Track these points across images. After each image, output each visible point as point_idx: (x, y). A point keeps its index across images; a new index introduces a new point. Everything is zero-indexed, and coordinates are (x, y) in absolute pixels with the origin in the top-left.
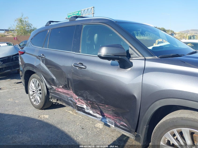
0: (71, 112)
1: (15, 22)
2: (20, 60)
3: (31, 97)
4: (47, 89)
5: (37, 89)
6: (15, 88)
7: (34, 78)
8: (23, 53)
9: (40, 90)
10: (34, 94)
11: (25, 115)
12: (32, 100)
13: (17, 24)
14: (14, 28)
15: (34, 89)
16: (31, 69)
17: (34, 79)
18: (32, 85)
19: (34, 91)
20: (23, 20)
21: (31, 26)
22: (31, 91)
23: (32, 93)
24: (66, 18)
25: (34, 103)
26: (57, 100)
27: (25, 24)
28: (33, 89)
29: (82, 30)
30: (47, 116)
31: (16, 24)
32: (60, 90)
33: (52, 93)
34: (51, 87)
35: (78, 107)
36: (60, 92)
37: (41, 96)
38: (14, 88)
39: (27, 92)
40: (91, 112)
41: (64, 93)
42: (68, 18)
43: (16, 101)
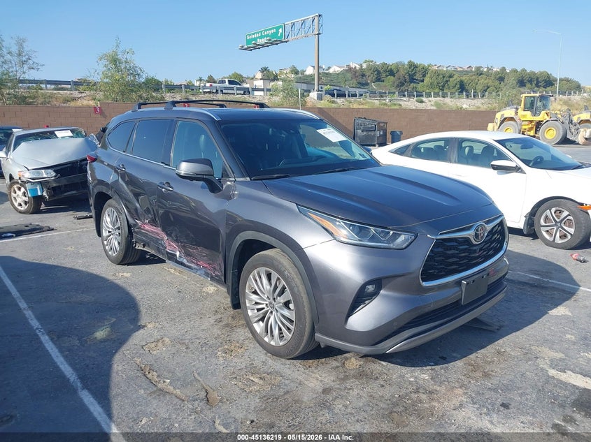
0: (172, 271)
1: (100, 62)
2: (89, 172)
3: (105, 242)
4: (129, 226)
5: (114, 225)
6: (83, 228)
7: (110, 206)
8: (94, 160)
9: (119, 228)
10: (109, 236)
11: (91, 272)
12: (107, 247)
13: (105, 68)
14: (96, 78)
15: (111, 227)
16: (104, 190)
17: (110, 208)
18: (107, 220)
19: (110, 230)
20: (120, 57)
21: (142, 74)
22: (106, 230)
23: (108, 234)
24: (242, 47)
25: (110, 253)
26: (144, 246)
27: (125, 68)
28: (109, 228)
29: (177, 129)
30: (128, 275)
31: (101, 68)
32: (147, 227)
33: (137, 233)
34: (134, 223)
35: (168, 253)
36: (147, 231)
37: (119, 238)
38: (81, 228)
39: (99, 234)
40: (185, 261)
41: (152, 232)
42: (246, 47)
43: (80, 251)
